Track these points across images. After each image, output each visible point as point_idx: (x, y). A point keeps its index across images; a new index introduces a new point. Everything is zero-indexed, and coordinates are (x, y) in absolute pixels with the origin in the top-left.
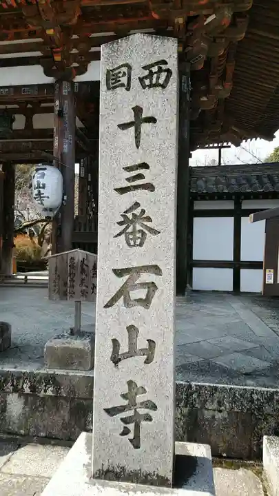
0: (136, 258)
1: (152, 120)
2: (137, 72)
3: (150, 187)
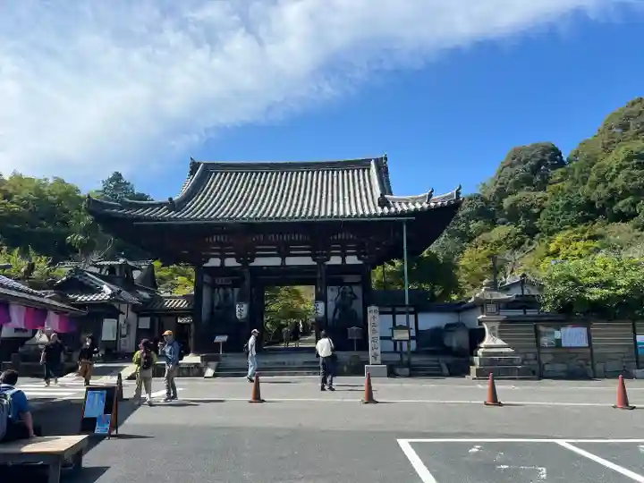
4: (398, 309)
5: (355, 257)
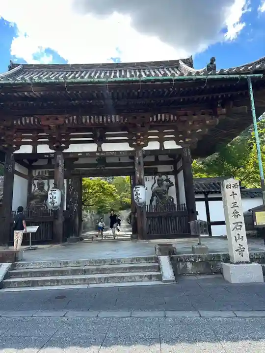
0: (237, 220)
1: (236, 194)
2: (232, 186)
3: (238, 206)
5: (174, 142)
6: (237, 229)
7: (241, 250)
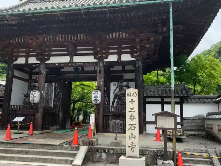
0: (132, 122)
1: (134, 101)
2: (132, 94)
3: (134, 111)
4: (165, 100)
5: (129, 55)
6: (131, 129)
7: (132, 147)
